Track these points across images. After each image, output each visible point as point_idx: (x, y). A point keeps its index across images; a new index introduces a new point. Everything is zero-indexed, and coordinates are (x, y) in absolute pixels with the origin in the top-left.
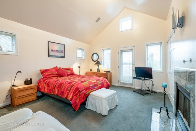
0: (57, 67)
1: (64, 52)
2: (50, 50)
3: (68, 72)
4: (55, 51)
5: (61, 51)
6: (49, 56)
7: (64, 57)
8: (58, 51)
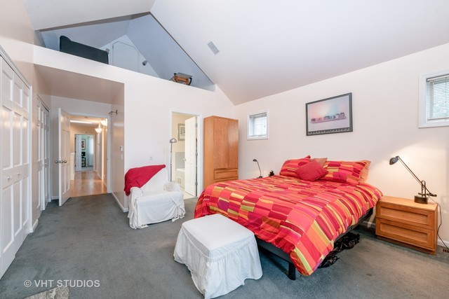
0: (309, 157)
1: (347, 115)
2: (309, 121)
3: (327, 173)
4: (320, 119)
5: (337, 117)
6: (308, 134)
7: (350, 129)
8: (328, 118)
